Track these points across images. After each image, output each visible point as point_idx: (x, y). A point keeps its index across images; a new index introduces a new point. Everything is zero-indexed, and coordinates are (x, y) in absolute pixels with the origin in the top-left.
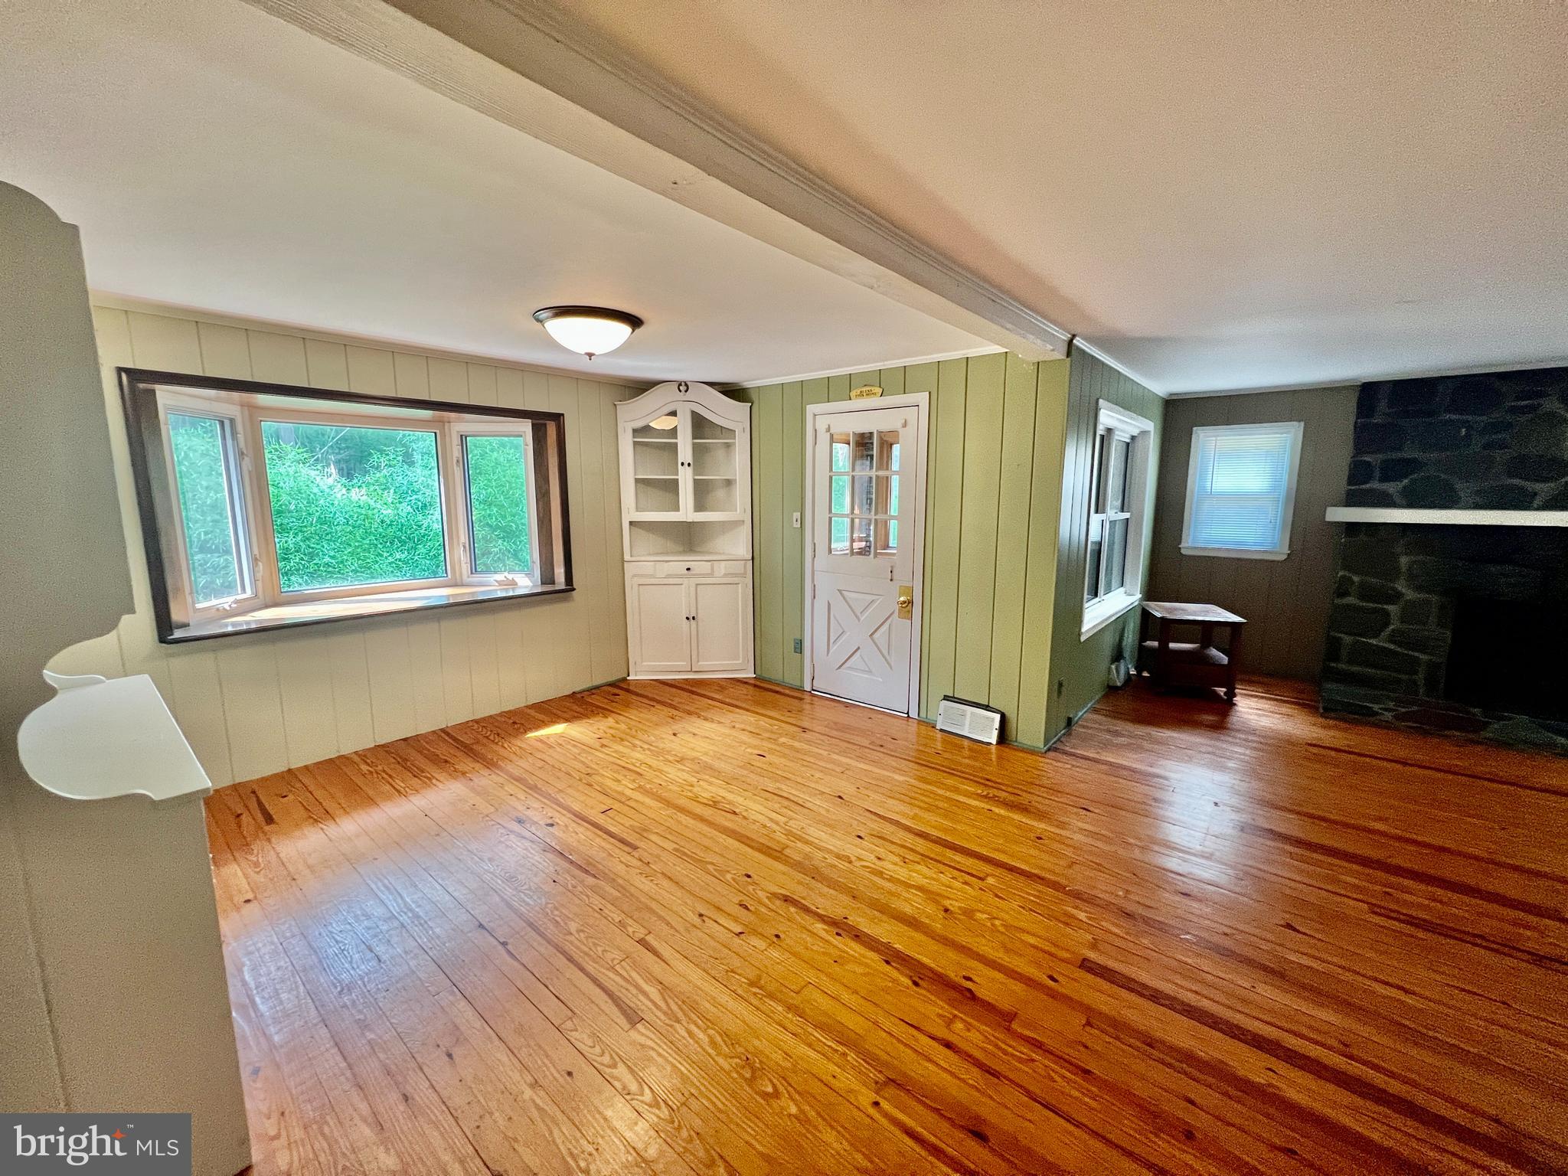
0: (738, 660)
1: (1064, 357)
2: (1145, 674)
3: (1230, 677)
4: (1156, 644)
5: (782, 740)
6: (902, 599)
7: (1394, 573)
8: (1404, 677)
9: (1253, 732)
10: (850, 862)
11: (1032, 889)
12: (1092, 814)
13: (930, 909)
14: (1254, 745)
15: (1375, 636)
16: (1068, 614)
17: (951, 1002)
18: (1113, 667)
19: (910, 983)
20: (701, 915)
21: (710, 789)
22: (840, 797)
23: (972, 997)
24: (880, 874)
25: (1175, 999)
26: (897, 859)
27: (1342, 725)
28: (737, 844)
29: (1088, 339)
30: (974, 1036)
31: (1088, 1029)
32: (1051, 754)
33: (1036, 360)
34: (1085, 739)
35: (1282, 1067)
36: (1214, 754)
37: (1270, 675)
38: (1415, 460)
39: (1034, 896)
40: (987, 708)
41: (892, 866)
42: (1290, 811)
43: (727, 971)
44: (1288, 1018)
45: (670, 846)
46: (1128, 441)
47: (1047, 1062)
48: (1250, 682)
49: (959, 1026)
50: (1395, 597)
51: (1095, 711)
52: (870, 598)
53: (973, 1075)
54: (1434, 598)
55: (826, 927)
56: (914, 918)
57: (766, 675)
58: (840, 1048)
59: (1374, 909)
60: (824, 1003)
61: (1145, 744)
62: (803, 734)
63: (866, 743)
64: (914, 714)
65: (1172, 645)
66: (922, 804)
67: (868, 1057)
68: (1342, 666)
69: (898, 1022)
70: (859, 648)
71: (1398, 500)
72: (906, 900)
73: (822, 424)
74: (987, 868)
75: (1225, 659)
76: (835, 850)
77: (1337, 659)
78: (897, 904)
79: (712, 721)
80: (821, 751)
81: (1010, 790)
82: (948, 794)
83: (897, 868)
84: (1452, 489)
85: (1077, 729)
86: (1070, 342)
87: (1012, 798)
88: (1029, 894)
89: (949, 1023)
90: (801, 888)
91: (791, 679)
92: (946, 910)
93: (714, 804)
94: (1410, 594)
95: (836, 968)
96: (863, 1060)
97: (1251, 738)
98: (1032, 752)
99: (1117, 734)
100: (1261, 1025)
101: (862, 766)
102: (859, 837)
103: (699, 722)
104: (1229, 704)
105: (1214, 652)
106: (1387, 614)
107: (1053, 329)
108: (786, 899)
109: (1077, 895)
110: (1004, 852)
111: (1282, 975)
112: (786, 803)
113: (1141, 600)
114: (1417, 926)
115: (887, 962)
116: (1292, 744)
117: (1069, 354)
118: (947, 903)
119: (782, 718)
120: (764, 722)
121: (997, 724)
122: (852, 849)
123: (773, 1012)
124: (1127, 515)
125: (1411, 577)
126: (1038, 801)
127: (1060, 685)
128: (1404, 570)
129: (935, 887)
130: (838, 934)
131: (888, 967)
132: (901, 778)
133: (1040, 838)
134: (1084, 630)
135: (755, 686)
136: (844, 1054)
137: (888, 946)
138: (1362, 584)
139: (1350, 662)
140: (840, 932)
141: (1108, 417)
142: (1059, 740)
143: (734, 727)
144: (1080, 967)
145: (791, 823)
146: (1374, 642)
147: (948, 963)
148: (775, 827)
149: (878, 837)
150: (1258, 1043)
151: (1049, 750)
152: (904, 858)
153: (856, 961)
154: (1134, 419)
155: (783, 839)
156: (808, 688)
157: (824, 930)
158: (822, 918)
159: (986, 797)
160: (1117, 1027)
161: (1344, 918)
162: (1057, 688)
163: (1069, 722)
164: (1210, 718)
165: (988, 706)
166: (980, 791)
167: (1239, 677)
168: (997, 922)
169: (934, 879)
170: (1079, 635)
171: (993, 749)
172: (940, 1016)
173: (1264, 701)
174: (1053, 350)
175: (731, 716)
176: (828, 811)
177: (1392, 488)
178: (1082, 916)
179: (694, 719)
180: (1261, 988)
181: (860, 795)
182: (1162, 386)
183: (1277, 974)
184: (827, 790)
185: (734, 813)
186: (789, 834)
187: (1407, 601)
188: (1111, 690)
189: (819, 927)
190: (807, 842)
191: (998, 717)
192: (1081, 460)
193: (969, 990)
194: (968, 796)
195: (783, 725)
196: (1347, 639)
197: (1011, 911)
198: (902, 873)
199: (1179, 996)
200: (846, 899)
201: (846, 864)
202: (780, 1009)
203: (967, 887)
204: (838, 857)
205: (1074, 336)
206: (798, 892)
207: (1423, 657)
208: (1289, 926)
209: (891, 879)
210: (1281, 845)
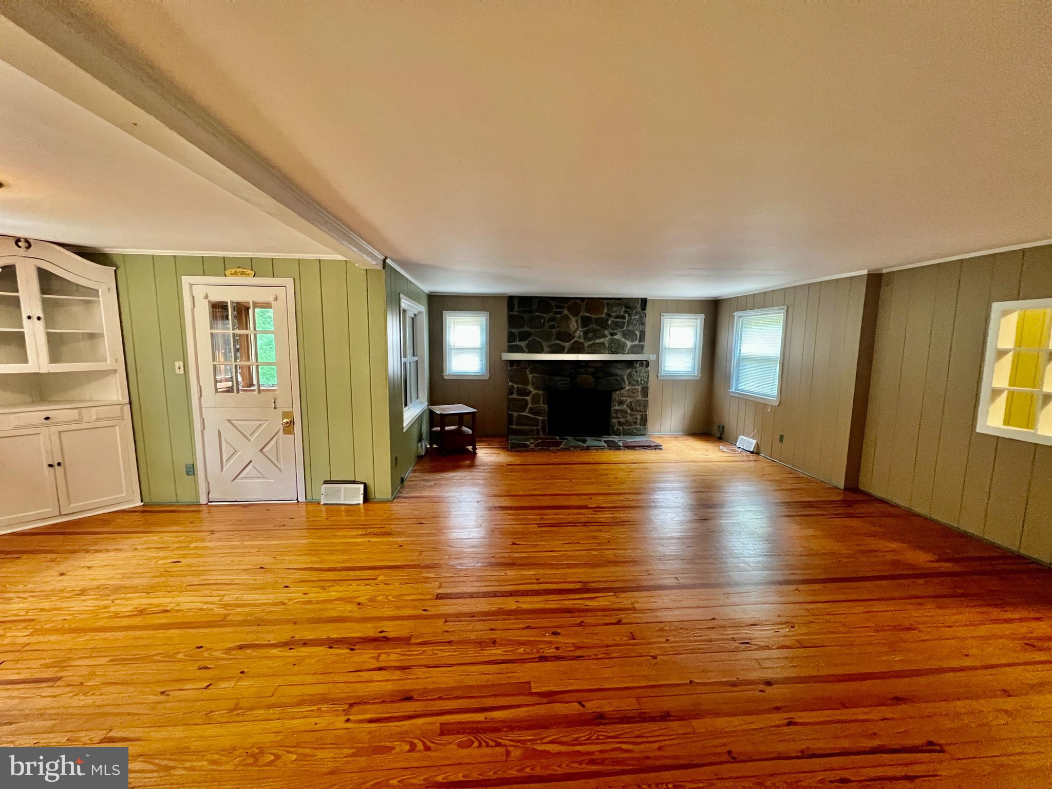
0: (122, 493)
1: (381, 269)
2: (435, 446)
3: (472, 440)
4: (438, 429)
5: (193, 545)
6: (285, 421)
7: (526, 382)
8: (535, 428)
9: (486, 464)
10: (284, 604)
11: (403, 573)
12: (425, 525)
13: (349, 607)
14: (488, 470)
15: (524, 412)
16: (396, 418)
17: (375, 648)
18: (419, 445)
19: (349, 651)
20: (163, 693)
21: (127, 604)
22: (261, 568)
23: (386, 639)
24: (310, 602)
25: (479, 593)
26: (318, 590)
27: (518, 453)
28: (178, 631)
29: (393, 260)
30: (393, 657)
31: (446, 624)
32: (396, 500)
33: (365, 268)
34: (413, 488)
35: (521, 599)
36: (472, 479)
37: (488, 436)
38: (528, 332)
39: (407, 576)
40: (354, 482)
41: (315, 594)
42: (506, 496)
43: (206, 714)
44: (519, 580)
45: (103, 661)
46: (413, 316)
47: (431, 648)
48: (481, 441)
49: (383, 657)
50: (529, 393)
51: (415, 471)
52: (258, 423)
53: (398, 674)
54: (541, 392)
55: (280, 649)
56: (340, 616)
57: (155, 499)
58: (315, 708)
59: (540, 525)
60: (295, 691)
61: (442, 482)
62: (213, 536)
63: (271, 527)
64: (302, 499)
65: (447, 428)
66: (327, 552)
67: (334, 701)
68: (514, 427)
69: (348, 674)
70: (251, 461)
71: (525, 349)
72: (333, 609)
73: (199, 292)
74: (377, 572)
75: (470, 432)
76: (271, 601)
77: (512, 425)
78: (326, 615)
79: (108, 551)
80: (233, 543)
81: (378, 526)
82: (341, 540)
83: (319, 594)
84: (542, 345)
85: (406, 483)
86: (384, 261)
87: (381, 530)
88: (404, 576)
89: (377, 658)
90: (251, 635)
91: (185, 497)
92: (359, 604)
93: (141, 612)
94: (534, 391)
95: (296, 668)
96: (332, 704)
97: (486, 467)
98: (385, 502)
99: (428, 481)
100: (510, 587)
101: (273, 542)
102: (286, 587)
103: (89, 557)
104: (474, 454)
105: (465, 429)
106: (526, 401)
107: (376, 253)
108: (241, 647)
109: (427, 567)
110: (383, 560)
111: (513, 564)
112: (214, 587)
113: (428, 405)
114: (552, 526)
115: (331, 647)
116: (501, 466)
117: (384, 267)
118: (358, 600)
119: (187, 529)
120: (167, 538)
121: (362, 491)
122: (282, 596)
123: (257, 717)
124: (416, 359)
125: (533, 384)
126: (394, 528)
127: (396, 459)
128: (530, 381)
129: (347, 594)
130: (290, 649)
131: (332, 650)
132: (305, 541)
133: (401, 546)
134: (404, 425)
135: (143, 512)
136: (319, 709)
137: (329, 639)
138: (517, 387)
139: (517, 425)
140: (292, 647)
141: (405, 303)
142: (399, 491)
143: (136, 549)
144: (436, 599)
145: (225, 598)
146: (523, 414)
147: (369, 630)
148: (211, 606)
149: (301, 582)
150: (511, 594)
151: (395, 498)
152: (323, 587)
153: (309, 657)
154: (415, 305)
155: (223, 611)
156: (203, 500)
157: (279, 651)
158: (274, 646)
159: (365, 534)
160: (458, 616)
161: (531, 533)
162: (395, 462)
163: (402, 480)
164: (467, 462)
165: (355, 481)
166: (360, 533)
167: (477, 439)
168: (389, 597)
169: (346, 591)
170: (402, 429)
171: (362, 506)
172: (372, 658)
173: (487, 449)
174: (376, 264)
175: (129, 542)
176: (254, 580)
177: (523, 344)
178: (432, 575)
179: (81, 555)
180: (509, 573)
181: (278, 562)
182: (427, 287)
183: (512, 565)
184: (248, 567)
185: (166, 611)
186: (226, 606)
187: (533, 395)
188: (420, 458)
189: (275, 651)
190: (244, 606)
191: (362, 486)
192: (395, 328)
193: (384, 637)
194: (355, 538)
195: (190, 534)
196: (515, 414)
197: (395, 589)
198: (323, 595)
199: (480, 591)
200: (289, 627)
201: (282, 607)
202: (263, 712)
203: (369, 587)
204: (274, 604)
205: (386, 258)
206: (249, 639)
207: (540, 418)
208: (514, 544)
209: (318, 602)
210: (505, 512)
